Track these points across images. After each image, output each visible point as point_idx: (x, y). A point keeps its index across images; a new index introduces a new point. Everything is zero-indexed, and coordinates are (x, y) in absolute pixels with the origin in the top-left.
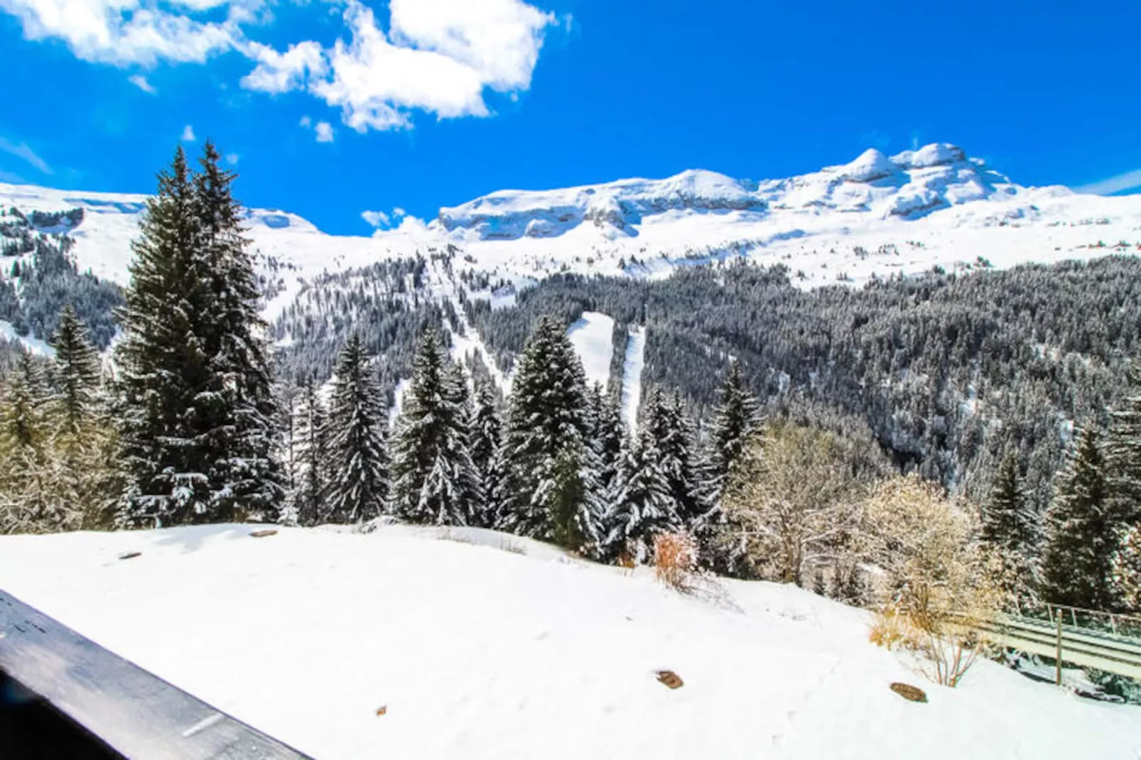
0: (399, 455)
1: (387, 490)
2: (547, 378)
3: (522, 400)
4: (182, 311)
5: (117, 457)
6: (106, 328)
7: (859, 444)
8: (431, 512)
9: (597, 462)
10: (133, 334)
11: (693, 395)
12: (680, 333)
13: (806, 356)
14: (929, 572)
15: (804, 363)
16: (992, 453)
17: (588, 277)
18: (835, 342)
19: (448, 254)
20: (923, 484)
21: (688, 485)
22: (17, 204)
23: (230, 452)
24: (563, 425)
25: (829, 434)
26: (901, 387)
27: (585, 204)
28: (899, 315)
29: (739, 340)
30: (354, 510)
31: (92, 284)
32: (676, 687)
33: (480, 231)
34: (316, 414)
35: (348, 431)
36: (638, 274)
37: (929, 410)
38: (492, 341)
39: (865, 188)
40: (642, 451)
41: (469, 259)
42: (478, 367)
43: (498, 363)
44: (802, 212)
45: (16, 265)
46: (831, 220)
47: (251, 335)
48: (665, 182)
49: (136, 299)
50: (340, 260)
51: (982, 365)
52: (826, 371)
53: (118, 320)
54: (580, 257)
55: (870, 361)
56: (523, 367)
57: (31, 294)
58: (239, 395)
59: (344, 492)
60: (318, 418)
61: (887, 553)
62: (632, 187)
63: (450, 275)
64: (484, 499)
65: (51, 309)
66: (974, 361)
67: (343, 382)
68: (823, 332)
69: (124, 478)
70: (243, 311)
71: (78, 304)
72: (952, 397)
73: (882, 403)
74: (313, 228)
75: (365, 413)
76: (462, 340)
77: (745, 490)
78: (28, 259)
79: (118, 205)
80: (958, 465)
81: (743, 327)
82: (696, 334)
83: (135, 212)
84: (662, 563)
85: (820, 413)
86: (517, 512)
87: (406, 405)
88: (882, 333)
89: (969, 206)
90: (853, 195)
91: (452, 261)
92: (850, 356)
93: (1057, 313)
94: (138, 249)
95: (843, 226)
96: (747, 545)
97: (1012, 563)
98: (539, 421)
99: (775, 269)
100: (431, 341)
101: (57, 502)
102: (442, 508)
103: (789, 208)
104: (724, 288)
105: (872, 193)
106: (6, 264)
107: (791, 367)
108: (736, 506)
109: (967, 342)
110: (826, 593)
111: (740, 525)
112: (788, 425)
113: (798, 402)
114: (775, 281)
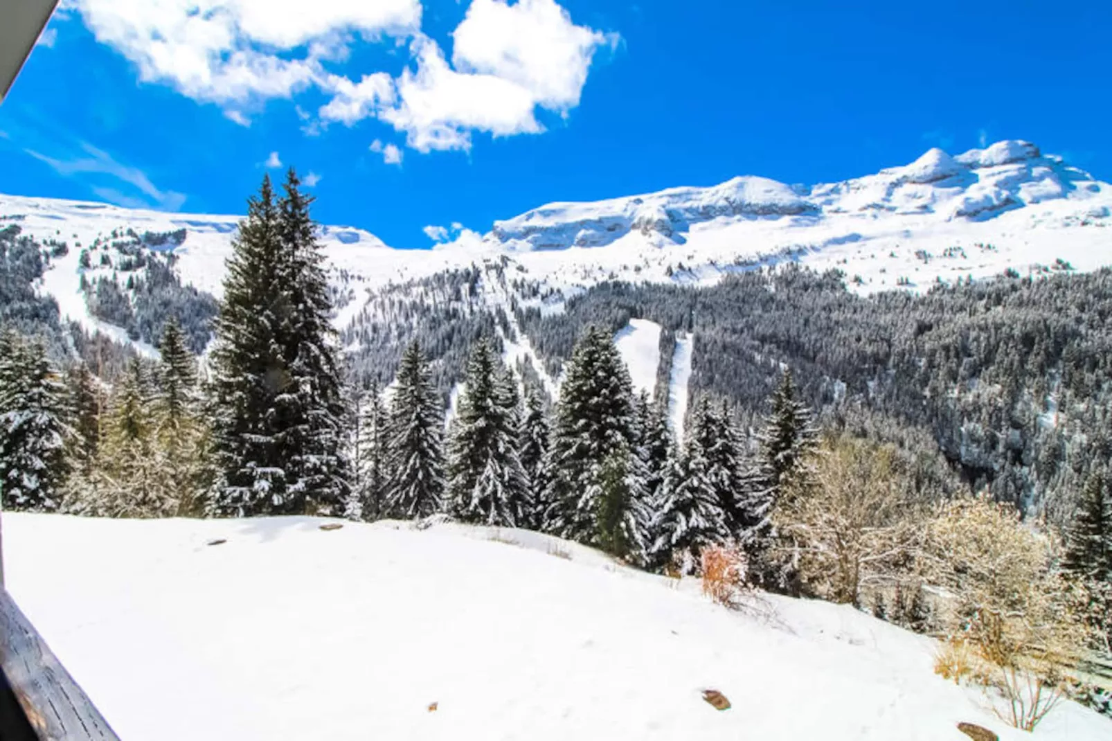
0: (453, 456)
1: (442, 489)
2: (594, 385)
3: (570, 406)
4: (266, 321)
5: (209, 451)
6: (202, 334)
7: (923, 457)
8: (482, 512)
9: (642, 469)
10: (225, 342)
11: (742, 404)
12: (728, 340)
13: (864, 363)
14: (1003, 600)
15: (861, 371)
16: (1076, 470)
17: (635, 285)
18: (897, 349)
19: (501, 264)
20: (994, 505)
21: (737, 496)
22: (133, 226)
23: (304, 450)
24: (609, 432)
25: (890, 446)
26: (970, 397)
27: (633, 213)
28: (968, 321)
29: (792, 347)
30: (412, 507)
31: (192, 296)
32: (723, 709)
33: (532, 242)
34: (379, 415)
35: (408, 432)
36: (686, 282)
37: (1003, 423)
38: (541, 347)
39: (928, 190)
40: (688, 460)
41: (521, 269)
42: (528, 372)
43: (547, 368)
44: (859, 216)
45: (131, 279)
46: (891, 223)
47: (324, 342)
48: (713, 190)
49: (228, 310)
50: (403, 272)
51: (1063, 375)
52: (886, 380)
53: (212, 328)
54: (628, 265)
55: (935, 370)
56: (571, 374)
57: (142, 304)
58: (312, 397)
59: (403, 489)
60: (381, 419)
61: (955, 578)
62: (679, 195)
63: (503, 284)
64: (532, 501)
65: (159, 317)
66: (1053, 371)
67: (404, 386)
68: (882, 339)
69: (214, 470)
70: (318, 321)
71: (180, 313)
72: (1029, 409)
73: (949, 414)
74: (379, 242)
75: (422, 415)
76: (513, 345)
77: (797, 504)
78: (141, 273)
79: (215, 225)
80: (1037, 483)
81: (795, 334)
82: (746, 341)
83: (229, 231)
84: (709, 575)
85: (878, 424)
86: (563, 516)
87: (461, 411)
88: (948, 341)
89: (1046, 205)
90: (914, 196)
91: (505, 270)
92: (913, 365)
94: (231, 265)
95: (904, 229)
96: (800, 560)
97: (1099, 596)
98: (586, 428)
99: (829, 274)
100: (483, 349)
101: (158, 490)
102: (493, 508)
103: (845, 212)
104: (775, 295)
105: (936, 194)
106: (123, 278)
107: (848, 376)
108: (787, 520)
109: (1046, 350)
110: (886, 616)
111: (792, 540)
112: (844, 436)
113: (855, 412)
114: (829, 287)
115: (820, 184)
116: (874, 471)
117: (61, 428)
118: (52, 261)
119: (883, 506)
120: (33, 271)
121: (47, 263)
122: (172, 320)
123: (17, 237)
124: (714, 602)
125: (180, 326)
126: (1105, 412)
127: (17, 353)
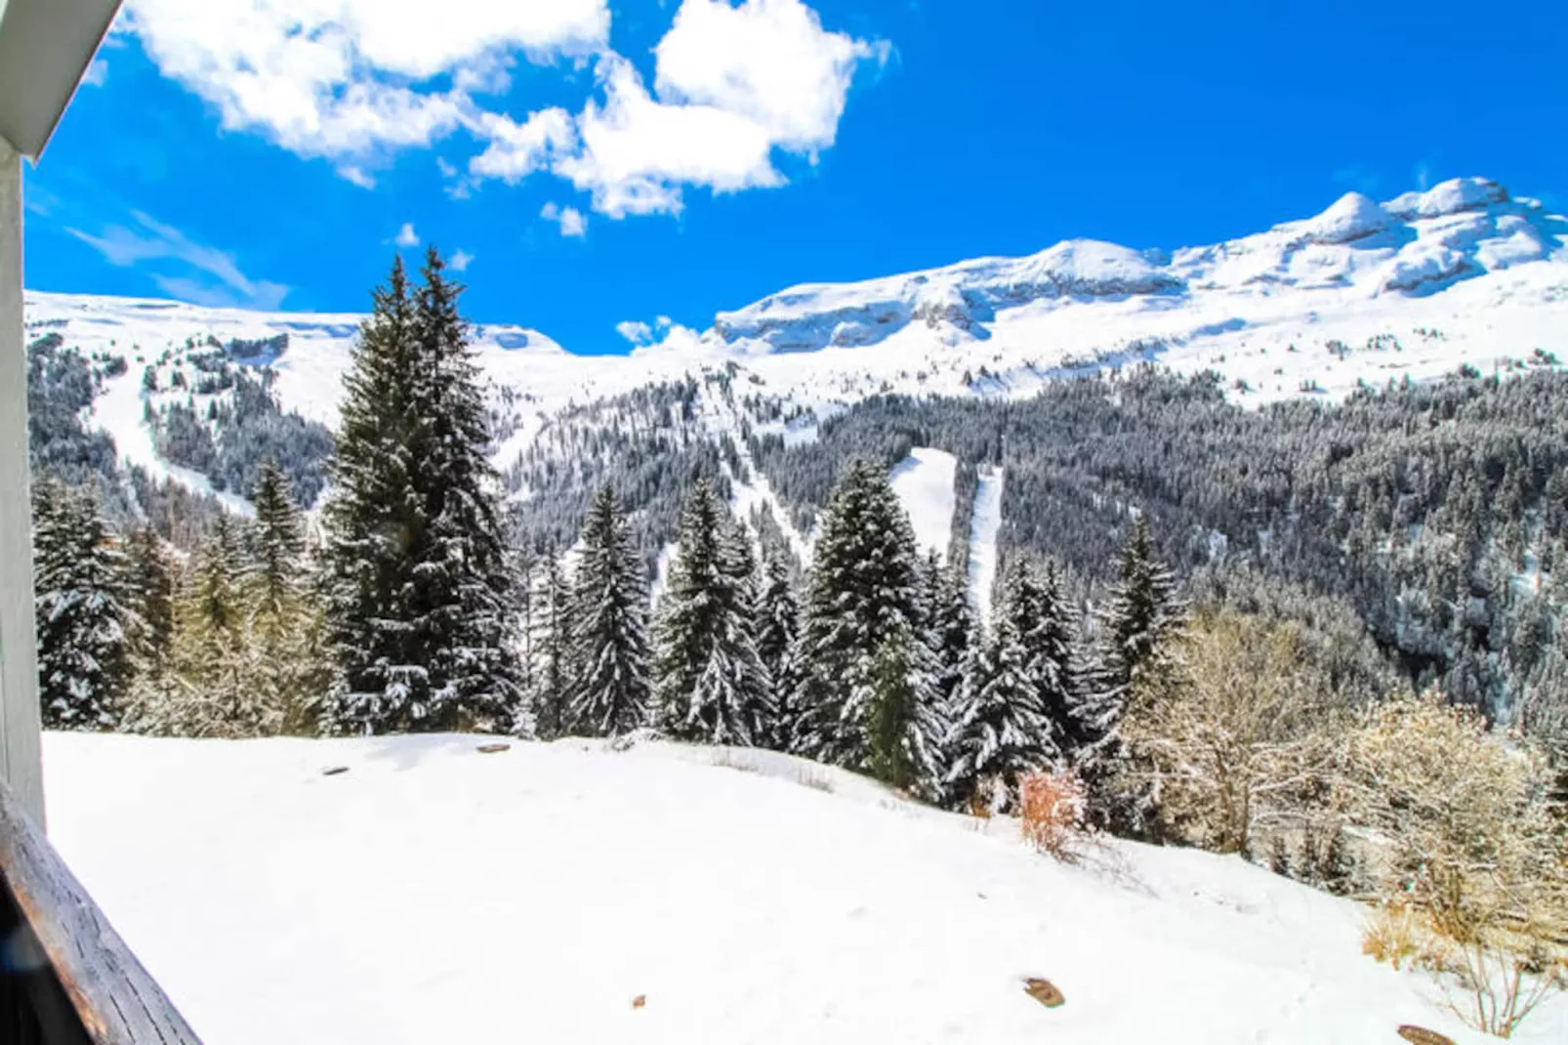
0: (664, 647)
1: (648, 693)
2: (861, 543)
3: (827, 573)
4: (399, 461)
5: (324, 644)
6: (311, 480)
7: (1341, 640)
8: (705, 726)
9: (933, 663)
10: (343, 490)
11: (1075, 567)
12: (1054, 475)
13: (1252, 507)
14: (1463, 847)
15: (1249, 517)
17: (919, 399)
18: (1301, 484)
19: (726, 374)
20: (1448, 709)
21: (1069, 699)
22: (215, 331)
23: (455, 640)
24: (884, 610)
25: (1292, 624)
26: (1410, 553)
27: (913, 297)
28: (1405, 442)
29: (1147, 484)
30: (606, 718)
31: (298, 427)
32: (1053, 1005)
33: (771, 341)
34: (559, 590)
35: (598, 614)
36: (991, 393)
37: (1459, 589)
38: (785, 490)
39: (1343, 252)
40: (998, 648)
41: (755, 380)
42: (768, 526)
43: (794, 519)
44: (1242, 293)
45: (213, 406)
46: (1288, 301)
47: (481, 489)
48: (1029, 260)
49: (346, 447)
50: (588, 386)
51: (1548, 518)
52: (1285, 529)
53: (325, 471)
54: (907, 370)
55: (1357, 513)
56: (828, 527)
57: (229, 440)
58: (465, 565)
59: (593, 694)
60: (561, 596)
61: (1392, 815)
62: (980, 270)
63: (730, 402)
64: (776, 710)
65: (252, 457)
66: (1533, 512)
67: (592, 549)
68: (1278, 470)
69: (330, 670)
70: (471, 459)
71: (281, 451)
72: (1497, 568)
73: (1379, 577)
74: (555, 346)
75: (619, 589)
76: (746, 490)
77: (1158, 709)
78: (227, 397)
79: (327, 328)
80: (1511, 676)
81: (1152, 464)
82: (1079, 477)
83: (346, 335)
84: (1030, 813)
85: (1275, 593)
86: (820, 730)
87: (673, 581)
88: (1375, 471)
89: (1517, 272)
90: (1323, 263)
91: (732, 382)
92: (1324, 507)
94: (350, 384)
95: (1309, 310)
96: (1162, 791)
98: (850, 604)
99: (1200, 378)
100: (704, 494)
101: (254, 699)
102: (720, 720)
103: (1222, 288)
104: (1121, 409)
105: (1355, 259)
106: (203, 404)
107: (1228, 524)
108: (1143, 733)
109: (1522, 481)
110: (1291, 872)
111: (1151, 763)
112: (1224, 610)
113: (1241, 576)
114: (1200, 396)
115: (1184, 249)
116: (1270, 661)
117: (120, 614)
118: (106, 383)
119: (1284, 711)
120: (79, 396)
121: (99, 385)
122: (270, 462)
123: (58, 350)
124: (1039, 852)
125: (281, 470)
127: (60, 511)
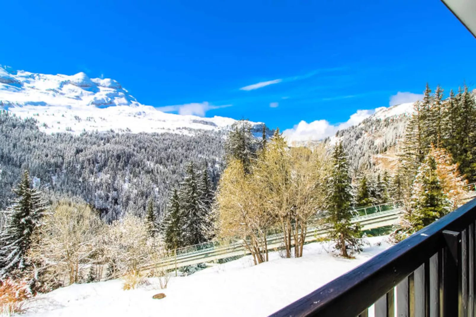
13: (50, 168)
15: (49, 172)
16: (134, 203)
18: (67, 160)
25: (64, 207)
26: (98, 180)
28: (97, 149)
37: (111, 189)
39: (80, 90)
44: (45, 93)
46: (62, 100)
51: (130, 170)
52: (61, 175)
55: (84, 169)
66: (127, 168)
68: (59, 156)
72: (119, 183)
73: (90, 189)
85: (58, 197)
88: (89, 157)
89: (123, 107)
90: (73, 91)
92: (74, 168)
93: (153, 151)
95: (69, 105)
99: (29, 120)
103: (37, 89)
105: (83, 93)
107: (41, 174)
109: (124, 160)
113: (46, 193)
114: (29, 127)
126: (142, 181)
